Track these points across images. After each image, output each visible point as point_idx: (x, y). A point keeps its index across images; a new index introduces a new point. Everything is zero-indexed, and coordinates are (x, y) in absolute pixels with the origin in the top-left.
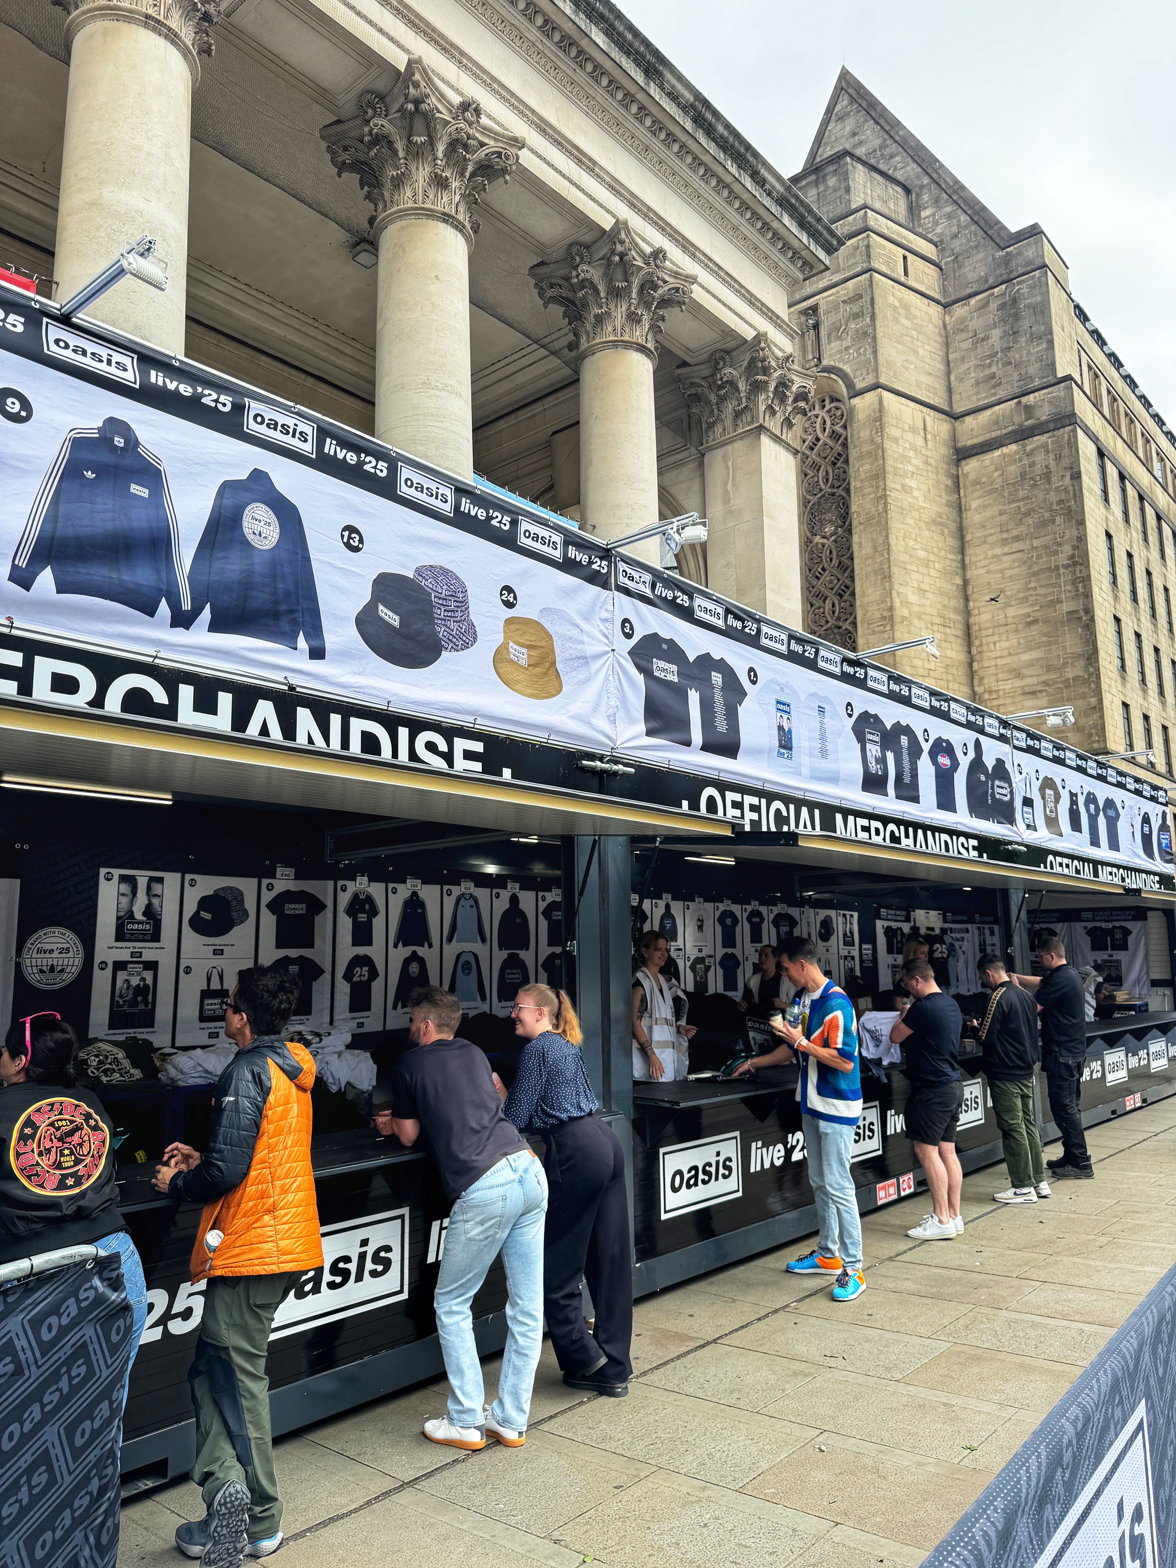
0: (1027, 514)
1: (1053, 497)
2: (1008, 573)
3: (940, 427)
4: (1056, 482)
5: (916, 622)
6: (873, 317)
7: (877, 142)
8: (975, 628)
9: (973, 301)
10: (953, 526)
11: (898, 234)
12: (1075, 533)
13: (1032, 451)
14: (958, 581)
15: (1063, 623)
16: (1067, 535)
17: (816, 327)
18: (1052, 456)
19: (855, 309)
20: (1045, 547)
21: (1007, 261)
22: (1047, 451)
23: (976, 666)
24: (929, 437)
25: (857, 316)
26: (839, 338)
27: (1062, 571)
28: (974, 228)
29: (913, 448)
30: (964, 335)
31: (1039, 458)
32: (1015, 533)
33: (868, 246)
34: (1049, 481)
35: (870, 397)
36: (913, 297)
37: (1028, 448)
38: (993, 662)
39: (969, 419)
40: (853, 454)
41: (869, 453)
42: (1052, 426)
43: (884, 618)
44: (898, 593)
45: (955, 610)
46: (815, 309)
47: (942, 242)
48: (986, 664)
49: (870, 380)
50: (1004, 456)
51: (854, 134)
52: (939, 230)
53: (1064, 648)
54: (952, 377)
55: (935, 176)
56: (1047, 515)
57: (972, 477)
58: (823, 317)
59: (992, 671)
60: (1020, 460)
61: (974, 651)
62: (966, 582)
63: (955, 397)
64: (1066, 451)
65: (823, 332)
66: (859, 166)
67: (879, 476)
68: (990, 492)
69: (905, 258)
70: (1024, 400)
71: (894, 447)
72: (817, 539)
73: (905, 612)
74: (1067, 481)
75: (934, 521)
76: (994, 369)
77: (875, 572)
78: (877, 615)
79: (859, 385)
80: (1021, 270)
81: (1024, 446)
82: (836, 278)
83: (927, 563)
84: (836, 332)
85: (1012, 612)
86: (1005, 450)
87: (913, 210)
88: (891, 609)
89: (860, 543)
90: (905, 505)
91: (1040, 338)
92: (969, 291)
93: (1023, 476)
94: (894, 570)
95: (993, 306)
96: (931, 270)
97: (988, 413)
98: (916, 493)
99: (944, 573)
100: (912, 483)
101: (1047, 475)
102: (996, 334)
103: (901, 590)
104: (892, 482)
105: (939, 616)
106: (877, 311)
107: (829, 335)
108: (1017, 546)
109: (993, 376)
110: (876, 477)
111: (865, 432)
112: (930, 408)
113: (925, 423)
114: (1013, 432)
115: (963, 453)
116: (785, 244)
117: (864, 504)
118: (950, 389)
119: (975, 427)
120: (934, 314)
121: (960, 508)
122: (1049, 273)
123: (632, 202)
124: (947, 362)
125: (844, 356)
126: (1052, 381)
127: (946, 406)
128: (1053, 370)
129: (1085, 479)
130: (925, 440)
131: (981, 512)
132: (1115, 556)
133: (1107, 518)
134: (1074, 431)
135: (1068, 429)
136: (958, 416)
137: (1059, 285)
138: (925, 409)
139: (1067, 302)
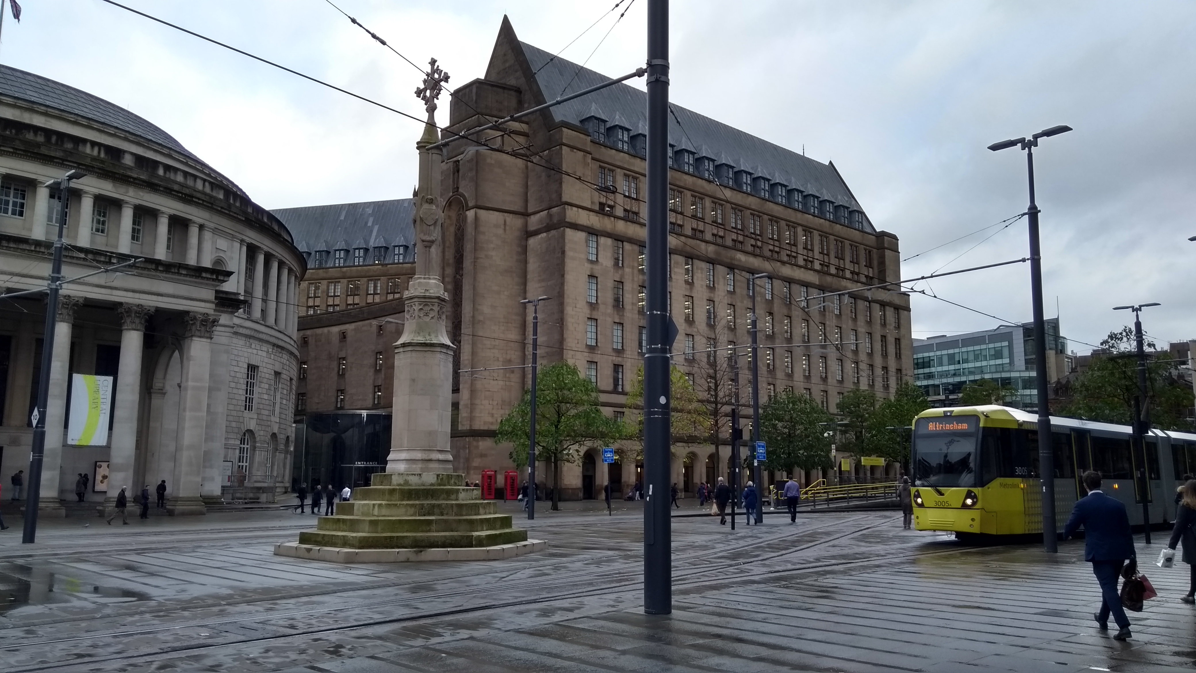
0: (547, 269)
1: (556, 261)
3: (517, 222)
4: (557, 255)
5: (488, 322)
7: (512, 62)
8: (528, 322)
9: (538, 156)
10: (519, 272)
12: (562, 281)
16: (559, 281)
18: (557, 241)
19: (471, 165)
20: (552, 286)
21: (551, 137)
22: (556, 238)
23: (526, 341)
24: (507, 228)
25: (471, 170)
26: (466, 179)
28: (541, 117)
29: (496, 235)
30: (534, 173)
31: (553, 241)
32: (543, 277)
35: (472, 212)
36: (505, 156)
37: (550, 235)
39: (532, 217)
40: (465, 239)
41: (470, 240)
42: (559, 226)
44: (482, 310)
45: (516, 316)
46: (458, 162)
47: (530, 122)
49: (475, 203)
50: (542, 238)
51: (505, 55)
52: (528, 116)
53: (554, 336)
54: (529, 195)
55: (532, 85)
56: (553, 270)
57: (531, 247)
58: (460, 167)
60: (547, 241)
61: (526, 334)
63: (529, 205)
64: (561, 240)
65: (460, 175)
66: (485, 87)
68: (537, 255)
71: (483, 237)
72: (458, 276)
73: (484, 318)
74: (560, 254)
75: (506, 271)
76: (542, 192)
77: (469, 298)
79: (471, 204)
80: (555, 144)
82: (466, 148)
83: (499, 292)
84: (465, 175)
86: (543, 235)
87: (521, 103)
88: (473, 317)
89: (465, 285)
90: (489, 265)
92: (537, 150)
93: (547, 249)
94: (476, 298)
95: (544, 160)
96: (521, 139)
98: (495, 258)
99: (510, 296)
100: (494, 253)
101: (555, 251)
103: (482, 307)
104: (478, 254)
105: (504, 318)
106: (479, 168)
107: (462, 177)
108: (543, 284)
109: (541, 197)
110: (472, 252)
111: (470, 230)
112: (510, 213)
113: (505, 221)
114: (545, 227)
115: (529, 234)
116: (208, 279)
117: (467, 263)
118: (526, 201)
119: (534, 222)
120: (520, 162)
121: (526, 262)
122: (564, 147)
123: (134, 291)
124: (526, 186)
125: (466, 189)
126: (559, 203)
127: (522, 211)
128: (561, 198)
129: (569, 253)
130: (505, 230)
131: (533, 265)
132: (599, 286)
133: (592, 269)
134: (564, 230)
135: (562, 229)
136: (529, 215)
137: (575, 150)
138: (506, 214)
139: (584, 156)
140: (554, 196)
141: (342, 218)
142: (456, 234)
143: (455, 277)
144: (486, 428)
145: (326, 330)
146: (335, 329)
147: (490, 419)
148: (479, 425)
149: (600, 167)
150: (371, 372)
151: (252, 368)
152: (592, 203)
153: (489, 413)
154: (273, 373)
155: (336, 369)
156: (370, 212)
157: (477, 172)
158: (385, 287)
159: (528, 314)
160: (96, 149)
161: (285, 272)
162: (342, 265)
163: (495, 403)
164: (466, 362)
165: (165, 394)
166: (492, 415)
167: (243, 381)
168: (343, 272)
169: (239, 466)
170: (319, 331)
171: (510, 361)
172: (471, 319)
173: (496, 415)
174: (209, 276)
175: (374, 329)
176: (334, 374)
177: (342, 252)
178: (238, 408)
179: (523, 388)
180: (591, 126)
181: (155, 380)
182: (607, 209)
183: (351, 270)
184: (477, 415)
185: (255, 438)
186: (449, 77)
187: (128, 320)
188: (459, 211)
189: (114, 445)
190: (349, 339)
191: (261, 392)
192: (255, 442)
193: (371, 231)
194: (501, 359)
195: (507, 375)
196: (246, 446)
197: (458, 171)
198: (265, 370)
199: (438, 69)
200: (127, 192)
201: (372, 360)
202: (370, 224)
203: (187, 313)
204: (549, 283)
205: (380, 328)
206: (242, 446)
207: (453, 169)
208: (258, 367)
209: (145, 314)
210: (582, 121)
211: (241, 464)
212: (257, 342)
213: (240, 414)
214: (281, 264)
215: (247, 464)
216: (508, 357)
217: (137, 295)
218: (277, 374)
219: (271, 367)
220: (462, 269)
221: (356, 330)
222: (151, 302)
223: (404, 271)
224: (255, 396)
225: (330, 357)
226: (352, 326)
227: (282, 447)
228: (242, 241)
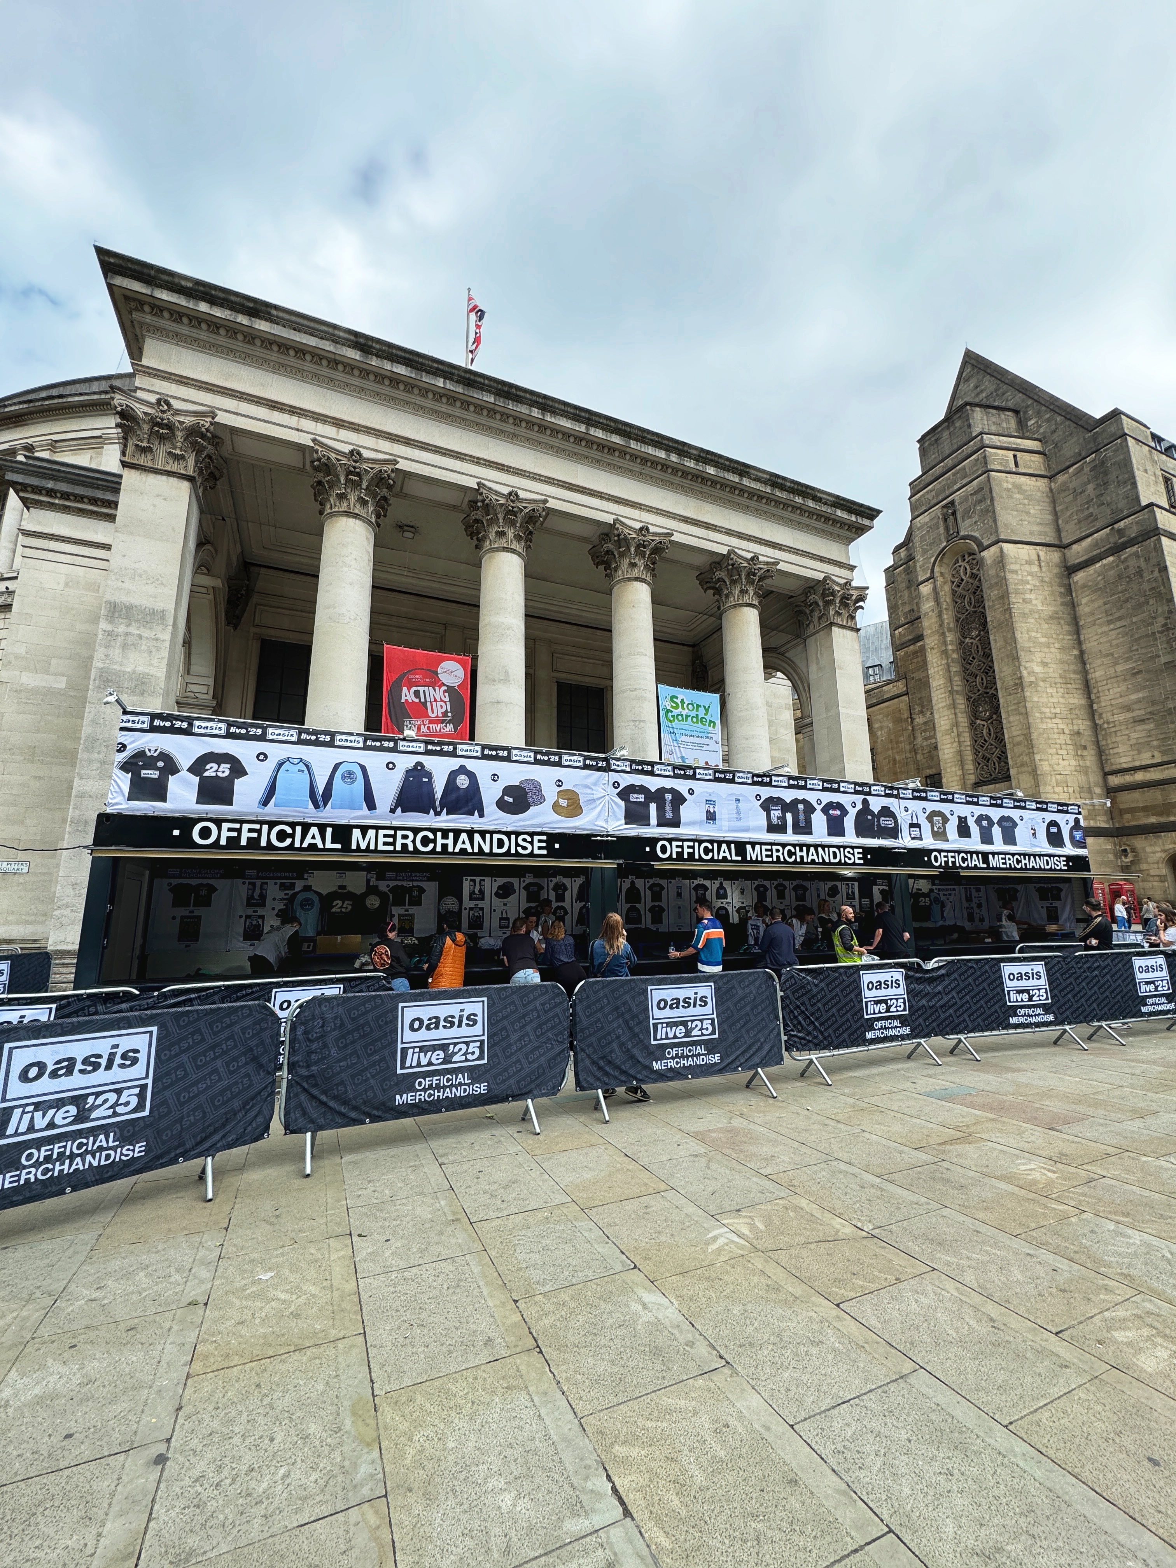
0: (1127, 601)
1: (1146, 586)
2: (1114, 643)
3: (1052, 556)
4: (1147, 576)
5: (1042, 684)
6: (992, 500)
7: (993, 387)
8: (1093, 681)
9: (1071, 470)
10: (1068, 618)
11: (1009, 443)
12: (1166, 608)
13: (1126, 559)
14: (1076, 652)
15: (1162, 671)
16: (1160, 610)
17: (954, 513)
18: (1142, 559)
19: (979, 497)
20: (1142, 621)
21: (1095, 438)
22: (1138, 557)
23: (1095, 706)
24: (1043, 564)
25: (980, 502)
26: (970, 517)
27: (1158, 635)
28: (1068, 423)
29: (1030, 574)
30: (1067, 493)
31: (1132, 563)
32: (1117, 615)
33: (985, 457)
34: (1142, 577)
35: (993, 549)
36: (1023, 479)
37: (1123, 557)
38: (1108, 703)
39: (1075, 547)
40: (985, 586)
41: (996, 583)
42: (1140, 539)
43: (1016, 684)
44: (1026, 668)
45: (1075, 672)
46: (952, 503)
47: (1044, 437)
48: (1103, 704)
49: (993, 538)
50: (1104, 565)
51: (976, 387)
52: (1042, 430)
53: (1165, 687)
54: (1060, 522)
55: (1036, 397)
56: (1142, 599)
57: (1080, 583)
58: (958, 507)
59: (1109, 708)
60: (1117, 566)
61: (1093, 697)
62: (1082, 653)
63: (1063, 534)
64: (1154, 554)
65: (959, 516)
66: (978, 409)
67: (1005, 596)
68: (1095, 591)
69: (1015, 456)
70: (1116, 526)
71: (1015, 576)
72: (967, 640)
73: (1033, 679)
75: (1051, 618)
76: (1091, 510)
77: (1008, 656)
78: (1012, 683)
79: (986, 543)
80: (1106, 442)
81: (1119, 557)
82: (965, 481)
83: (1048, 646)
84: (967, 514)
85: (1119, 668)
86: (1104, 562)
87: (1022, 424)
88: (1021, 678)
89: (995, 640)
90: (1027, 611)
91: (1125, 482)
92: (1068, 464)
93: (1120, 577)
94: (1021, 653)
95: (1087, 469)
96: (1037, 458)
97: (1089, 540)
98: (1034, 602)
99: (1063, 649)
100: (1032, 596)
101: (1140, 573)
102: (1090, 487)
103: (1028, 665)
104: (1013, 598)
105: (1061, 677)
106: (994, 495)
107: (963, 517)
108: (1119, 624)
109: (1091, 514)
110: (1003, 597)
112: (1042, 545)
113: (1038, 556)
114: (1108, 549)
115: (1070, 570)
116: (842, 523)
117: (996, 614)
118: (1059, 530)
119: (1080, 551)
120: (1042, 484)
121: (1073, 605)
122: (1129, 439)
123: (739, 536)
124: (1056, 513)
125: (973, 529)
126: (1136, 510)
128: (1138, 502)
129: (1172, 570)
130: (1040, 566)
131: (1084, 607)
134: (1158, 544)
135: (1153, 542)
136: (1068, 546)
137: (1140, 444)
138: (1038, 548)
140: (1122, 504)
143: (961, 643)
157: (986, 503)
159: (1091, 671)
164: (1019, 739)
172: (1018, 682)
174: (845, 516)
187: (737, 588)
188: (956, 563)
195: (1079, 752)
203: (817, 584)
204: (1135, 619)
207: (944, 514)
209: (761, 577)
217: (744, 544)
222: (767, 558)
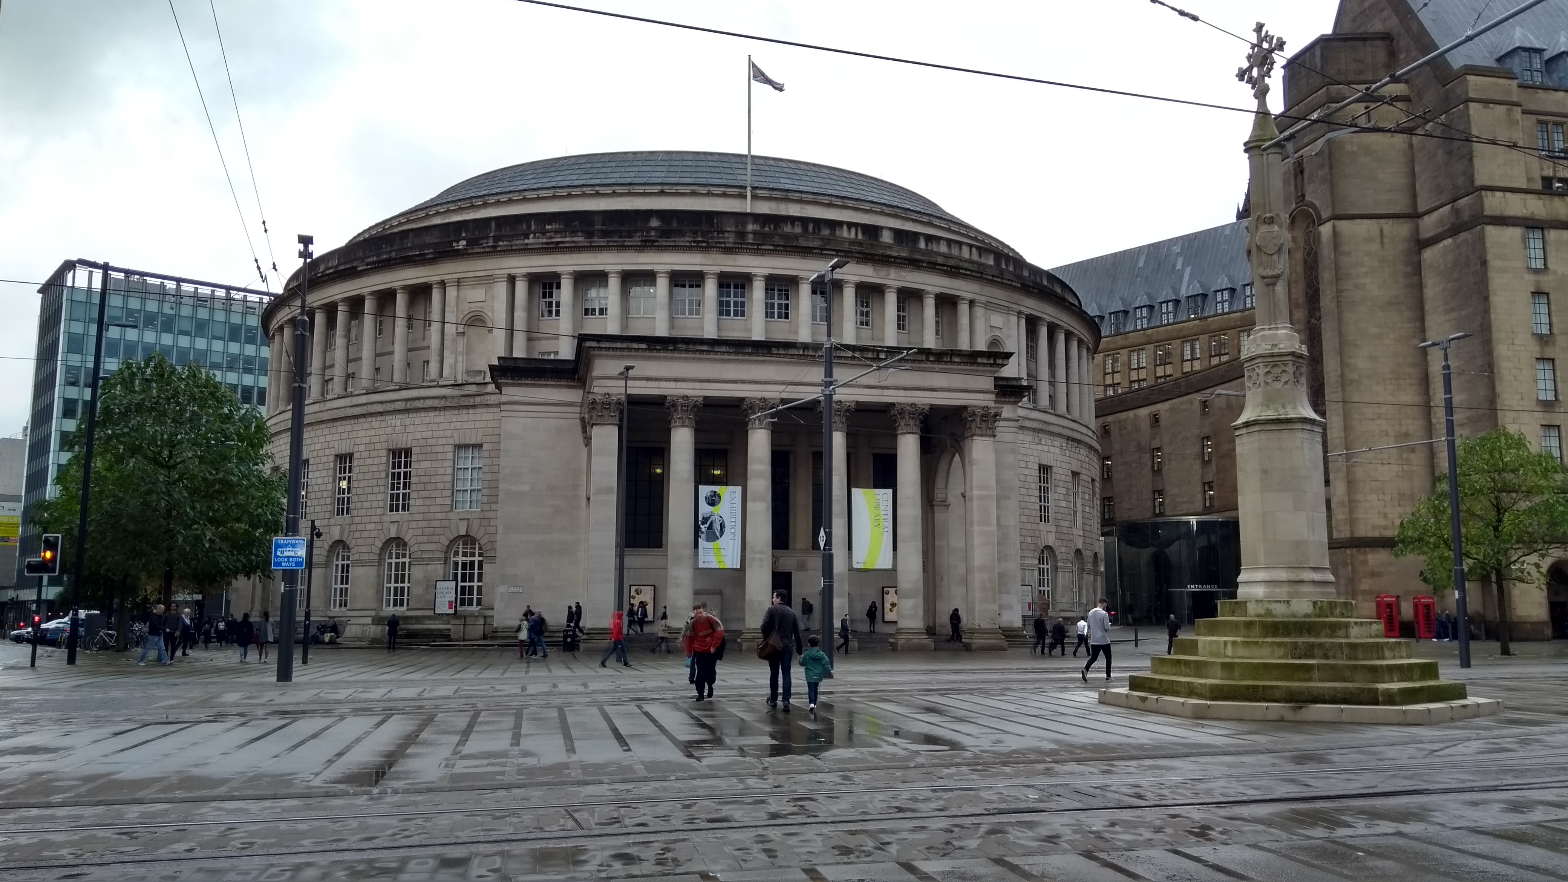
0: (1458, 291)
1: (1471, 279)
4: (1474, 268)
8: (1431, 376)
9: (1427, 127)
10: (1410, 303)
12: (1484, 307)
13: (1460, 244)
14: (1415, 342)
16: (1479, 308)
18: (1471, 248)
19: (1321, 160)
20: (1468, 316)
21: (1447, 95)
22: (1468, 244)
24: (1386, 240)
25: (1321, 166)
26: (1313, 182)
27: (1477, 335)
28: (1428, 69)
29: (1368, 253)
30: (1423, 153)
31: (1464, 249)
32: (1451, 305)
34: (1469, 267)
35: (1328, 225)
36: (1373, 137)
37: (1459, 241)
39: (1426, 217)
40: (1320, 266)
41: (1328, 266)
42: (1473, 223)
44: (1354, 364)
45: (1412, 365)
46: (1302, 158)
47: (1410, 80)
49: (1328, 213)
50: (1445, 246)
53: (1478, 392)
54: (1417, 186)
55: (1407, 26)
56: (1468, 293)
57: (1429, 262)
58: (1305, 166)
60: (1454, 250)
63: (1419, 201)
64: (1479, 246)
65: (1306, 176)
68: (1439, 274)
69: (1367, 108)
70: (1456, 204)
72: (1313, 320)
73: (1355, 376)
74: (1479, 267)
75: (1389, 303)
76: (1439, 179)
79: (1324, 216)
80: (1454, 103)
81: (1455, 240)
82: (1312, 138)
83: (1381, 337)
84: (1312, 177)
86: (1445, 242)
87: (1395, 56)
89: (1325, 330)
90: (1361, 298)
91: (1464, 157)
93: (1455, 262)
95: (1438, 131)
96: (1398, 106)
97: (1436, 213)
98: (1370, 287)
99: (1399, 340)
100: (1368, 280)
101: (1468, 263)
103: (1355, 360)
104: (1342, 285)
105: (1393, 372)
106: (1333, 161)
107: (1308, 180)
108: (1453, 315)
109: (1440, 184)
111: (1326, 251)
112: (1389, 218)
113: (1382, 231)
114: (1448, 229)
115: (1421, 244)
116: (984, 364)
117: (1326, 301)
118: (1414, 196)
119: (1429, 225)
120: (1399, 140)
121: (1420, 286)
122: (1472, 105)
123: (905, 389)
124: (1413, 174)
125: (1316, 195)
126: (1471, 190)
127: (1408, 211)
128: (1473, 182)
129: (1494, 263)
130: (1382, 243)
131: (1433, 289)
132: (1553, 308)
133: (1537, 282)
134: (1483, 230)
135: (1479, 227)
136: (1420, 216)
137: (1491, 106)
138: (1382, 221)
139: (1509, 111)
140: (1461, 181)
141: (1141, 264)
142: (1305, 262)
143: (1309, 322)
144: (1376, 534)
145: (1131, 414)
146: (1144, 412)
147: (1383, 522)
148: (1364, 531)
149: (1539, 122)
150: (1197, 465)
151: (1044, 469)
152: (1529, 180)
153: (1379, 513)
154: (1070, 474)
155: (1149, 464)
156: (1179, 250)
157: (1331, 167)
158: (1206, 348)
159: (1431, 364)
160: (853, 230)
161: (1074, 345)
162: (1145, 326)
163: (1388, 498)
164: (1337, 441)
165: (948, 506)
166: (1385, 516)
167: (1035, 486)
168: (1148, 336)
169: (1040, 591)
170: (1123, 416)
171: (1406, 435)
172: (1339, 380)
173: (1391, 516)
174: (985, 361)
175: (1197, 406)
176: (1147, 471)
177: (1145, 310)
178: (1032, 520)
179: (1433, 474)
180: (1515, 64)
181: (936, 491)
182: (1557, 185)
183: (1158, 332)
184: (1361, 516)
185: (1055, 556)
186: (1284, 43)
187: (903, 423)
188: (1308, 227)
189: (900, 568)
190: (1163, 422)
191: (1057, 498)
192: (1056, 561)
193: (1182, 276)
194: (1392, 434)
195: (1404, 456)
196: (1045, 566)
197: (1302, 172)
198: (1060, 471)
199: (1267, 36)
200: (889, 274)
201: (1197, 449)
202: (1179, 267)
203: (965, 408)
204: (1463, 313)
205: (1205, 404)
206: (1041, 566)
207: (1295, 170)
208: (1051, 467)
209: (920, 414)
210: (1499, 60)
211: (1042, 588)
212: (1047, 437)
213: (1035, 526)
214: (1069, 335)
215: (1050, 589)
216: (1404, 429)
217: (909, 393)
218: (1075, 474)
219: (1066, 466)
220: (1319, 309)
221: (1172, 410)
222: (925, 399)
223: (1232, 324)
224: (1051, 504)
225: (1140, 449)
226: (1166, 406)
227: (1089, 566)
228: (1020, 313)
